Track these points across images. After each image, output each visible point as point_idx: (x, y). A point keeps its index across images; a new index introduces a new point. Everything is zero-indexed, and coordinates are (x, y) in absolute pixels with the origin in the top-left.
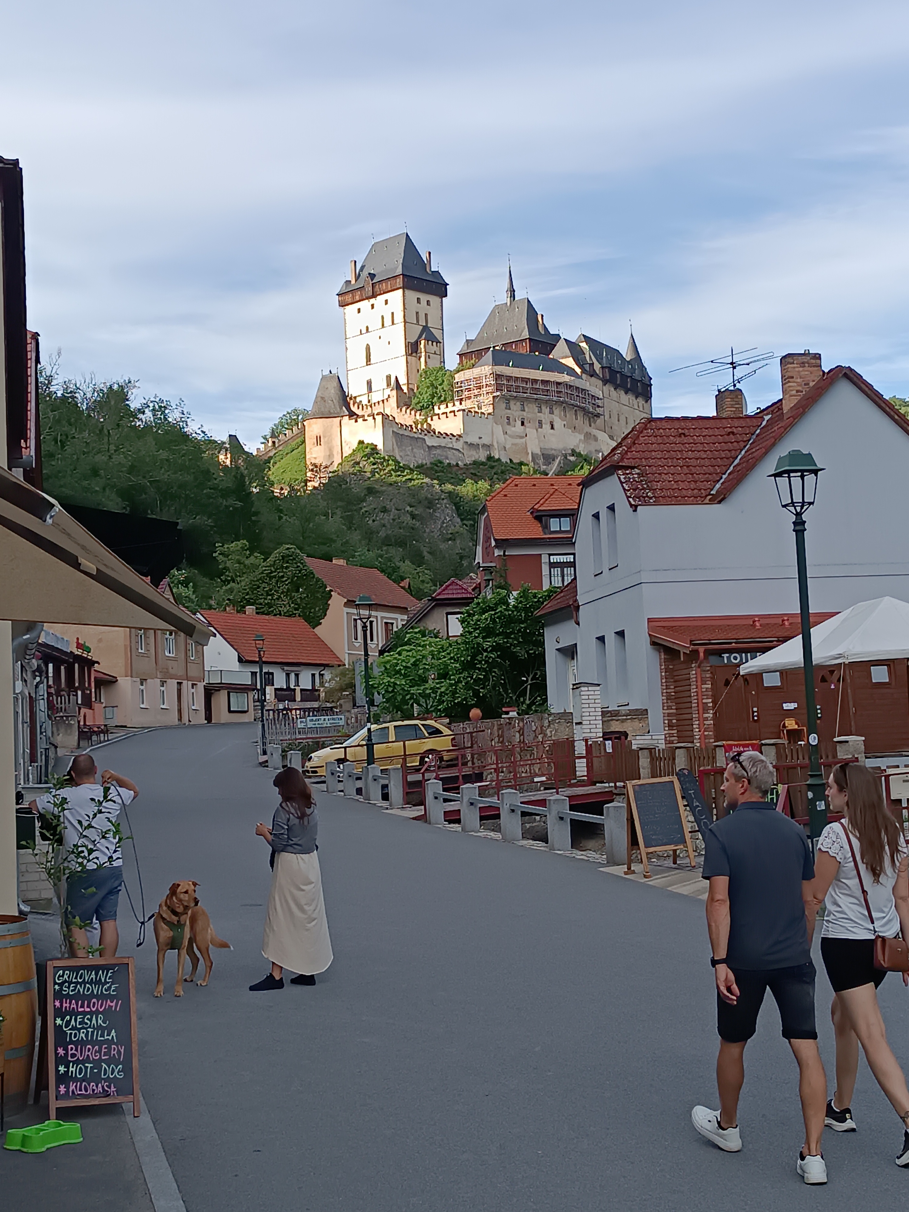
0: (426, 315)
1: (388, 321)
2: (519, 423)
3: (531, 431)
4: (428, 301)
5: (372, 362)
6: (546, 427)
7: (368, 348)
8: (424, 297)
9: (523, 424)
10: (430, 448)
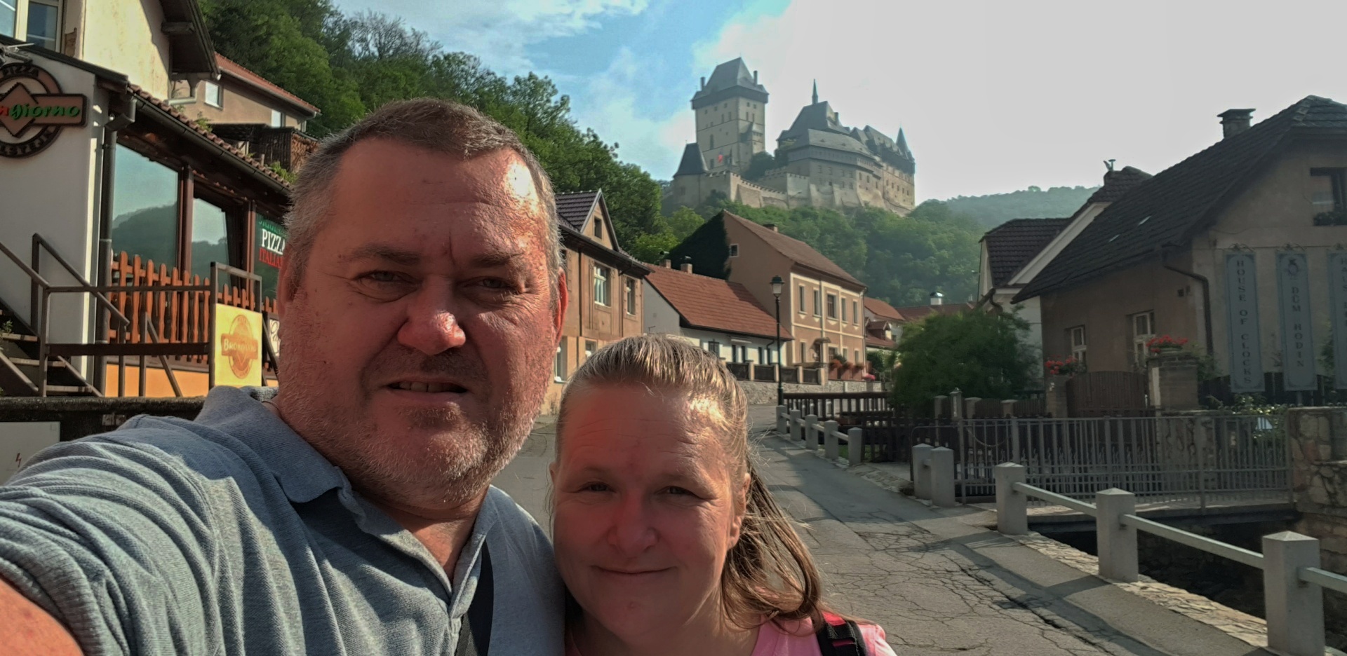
0: (753, 115)
1: (726, 119)
2: (827, 183)
3: (836, 188)
4: (755, 107)
5: (715, 146)
6: (847, 187)
7: (712, 137)
8: (752, 103)
9: (831, 184)
10: (765, 199)
